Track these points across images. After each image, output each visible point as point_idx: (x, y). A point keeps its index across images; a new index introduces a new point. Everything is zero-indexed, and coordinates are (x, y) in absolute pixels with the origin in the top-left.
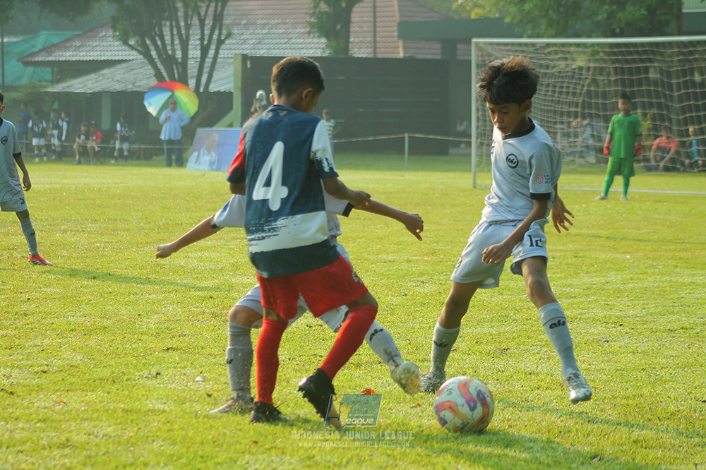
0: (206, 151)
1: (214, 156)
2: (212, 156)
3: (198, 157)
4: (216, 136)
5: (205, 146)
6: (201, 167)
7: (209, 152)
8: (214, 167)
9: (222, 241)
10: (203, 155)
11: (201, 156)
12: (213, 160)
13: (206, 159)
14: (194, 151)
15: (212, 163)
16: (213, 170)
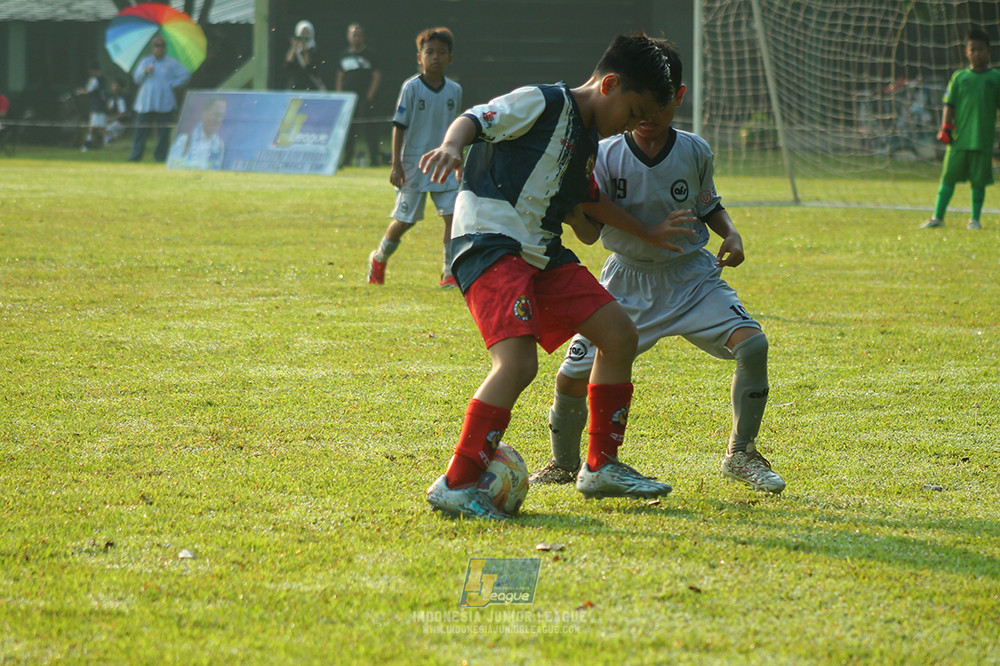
0: (203, 134)
1: (217, 142)
2: (213, 143)
3: (188, 144)
4: (221, 106)
5: (201, 124)
6: (193, 163)
7: (209, 134)
8: (218, 163)
9: (231, 299)
10: (198, 140)
11: (194, 143)
12: (215, 149)
13: (203, 147)
14: (180, 132)
15: (213, 156)
16: (215, 168)
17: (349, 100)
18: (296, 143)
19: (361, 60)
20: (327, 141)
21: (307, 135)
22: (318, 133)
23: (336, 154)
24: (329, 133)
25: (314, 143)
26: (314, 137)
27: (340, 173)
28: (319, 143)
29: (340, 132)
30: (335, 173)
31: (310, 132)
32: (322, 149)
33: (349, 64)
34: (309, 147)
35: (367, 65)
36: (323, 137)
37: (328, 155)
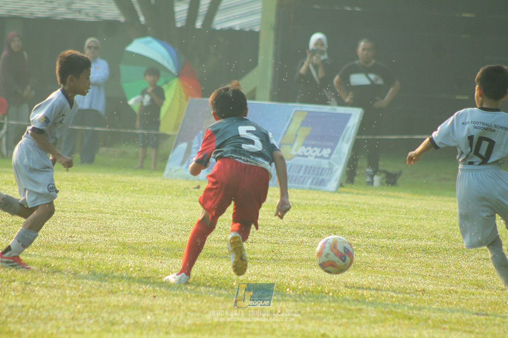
17: (356, 115)
18: (298, 155)
19: (372, 76)
20: (331, 154)
21: (309, 148)
22: (322, 147)
23: (339, 169)
24: (333, 149)
25: (316, 157)
26: (317, 150)
27: (342, 189)
28: (322, 157)
29: (345, 147)
30: (337, 191)
31: (313, 146)
32: (325, 163)
33: (358, 79)
34: (311, 161)
35: (380, 82)
36: (326, 152)
37: (331, 169)
